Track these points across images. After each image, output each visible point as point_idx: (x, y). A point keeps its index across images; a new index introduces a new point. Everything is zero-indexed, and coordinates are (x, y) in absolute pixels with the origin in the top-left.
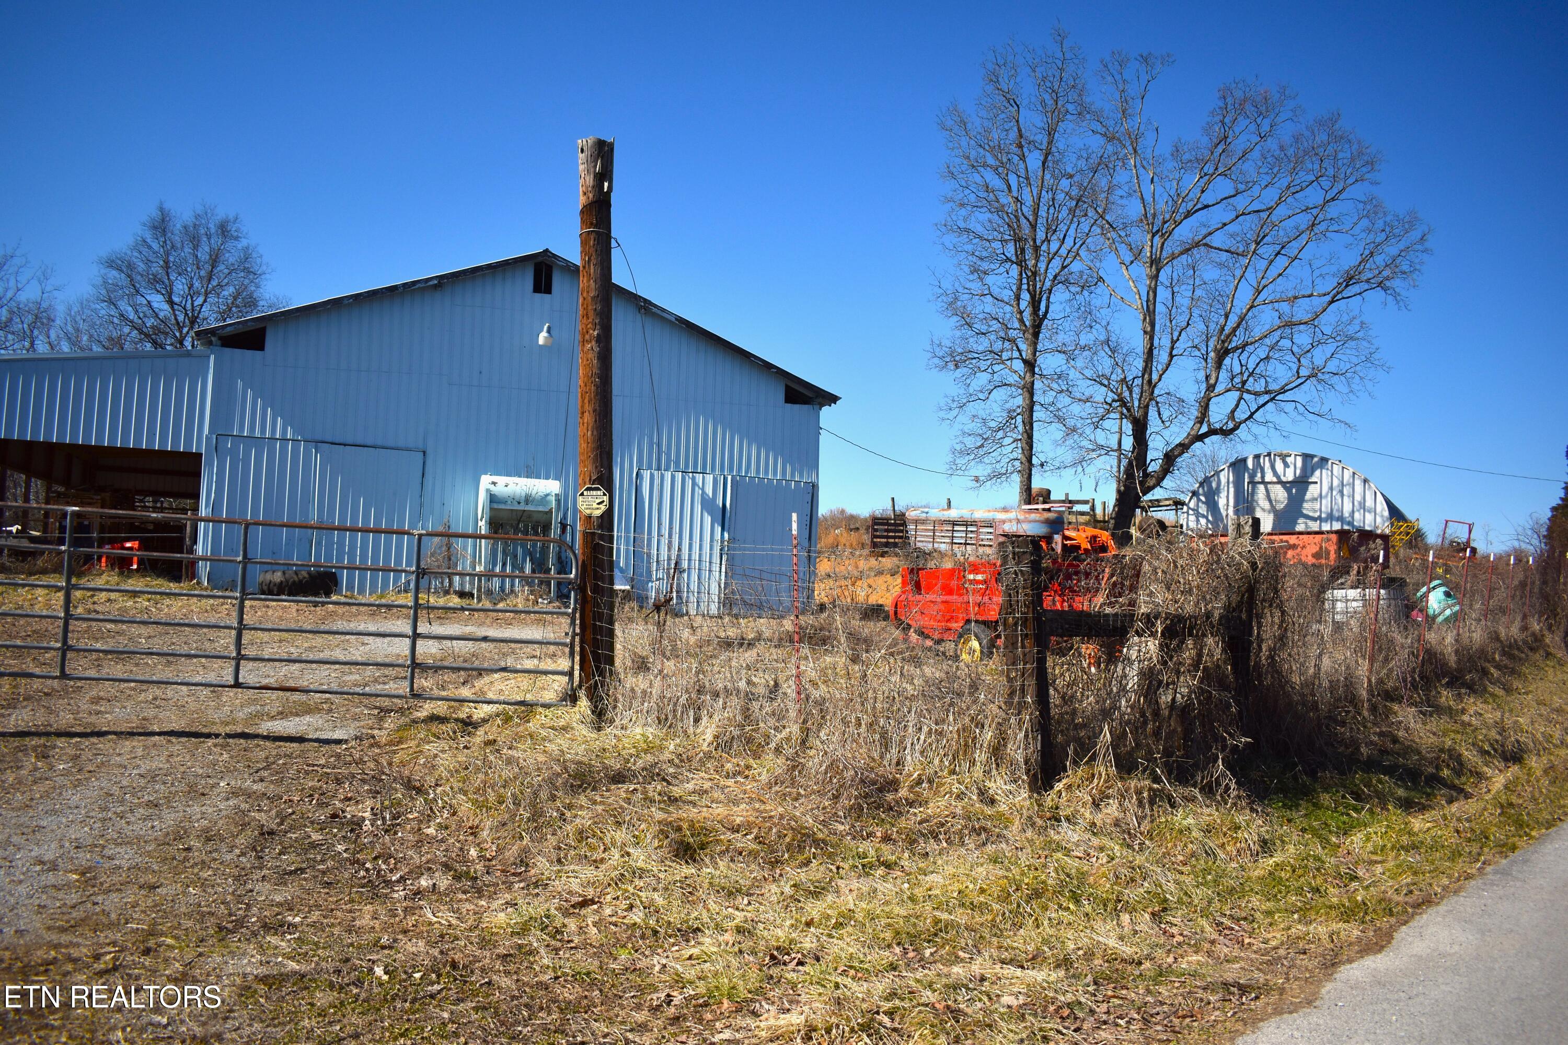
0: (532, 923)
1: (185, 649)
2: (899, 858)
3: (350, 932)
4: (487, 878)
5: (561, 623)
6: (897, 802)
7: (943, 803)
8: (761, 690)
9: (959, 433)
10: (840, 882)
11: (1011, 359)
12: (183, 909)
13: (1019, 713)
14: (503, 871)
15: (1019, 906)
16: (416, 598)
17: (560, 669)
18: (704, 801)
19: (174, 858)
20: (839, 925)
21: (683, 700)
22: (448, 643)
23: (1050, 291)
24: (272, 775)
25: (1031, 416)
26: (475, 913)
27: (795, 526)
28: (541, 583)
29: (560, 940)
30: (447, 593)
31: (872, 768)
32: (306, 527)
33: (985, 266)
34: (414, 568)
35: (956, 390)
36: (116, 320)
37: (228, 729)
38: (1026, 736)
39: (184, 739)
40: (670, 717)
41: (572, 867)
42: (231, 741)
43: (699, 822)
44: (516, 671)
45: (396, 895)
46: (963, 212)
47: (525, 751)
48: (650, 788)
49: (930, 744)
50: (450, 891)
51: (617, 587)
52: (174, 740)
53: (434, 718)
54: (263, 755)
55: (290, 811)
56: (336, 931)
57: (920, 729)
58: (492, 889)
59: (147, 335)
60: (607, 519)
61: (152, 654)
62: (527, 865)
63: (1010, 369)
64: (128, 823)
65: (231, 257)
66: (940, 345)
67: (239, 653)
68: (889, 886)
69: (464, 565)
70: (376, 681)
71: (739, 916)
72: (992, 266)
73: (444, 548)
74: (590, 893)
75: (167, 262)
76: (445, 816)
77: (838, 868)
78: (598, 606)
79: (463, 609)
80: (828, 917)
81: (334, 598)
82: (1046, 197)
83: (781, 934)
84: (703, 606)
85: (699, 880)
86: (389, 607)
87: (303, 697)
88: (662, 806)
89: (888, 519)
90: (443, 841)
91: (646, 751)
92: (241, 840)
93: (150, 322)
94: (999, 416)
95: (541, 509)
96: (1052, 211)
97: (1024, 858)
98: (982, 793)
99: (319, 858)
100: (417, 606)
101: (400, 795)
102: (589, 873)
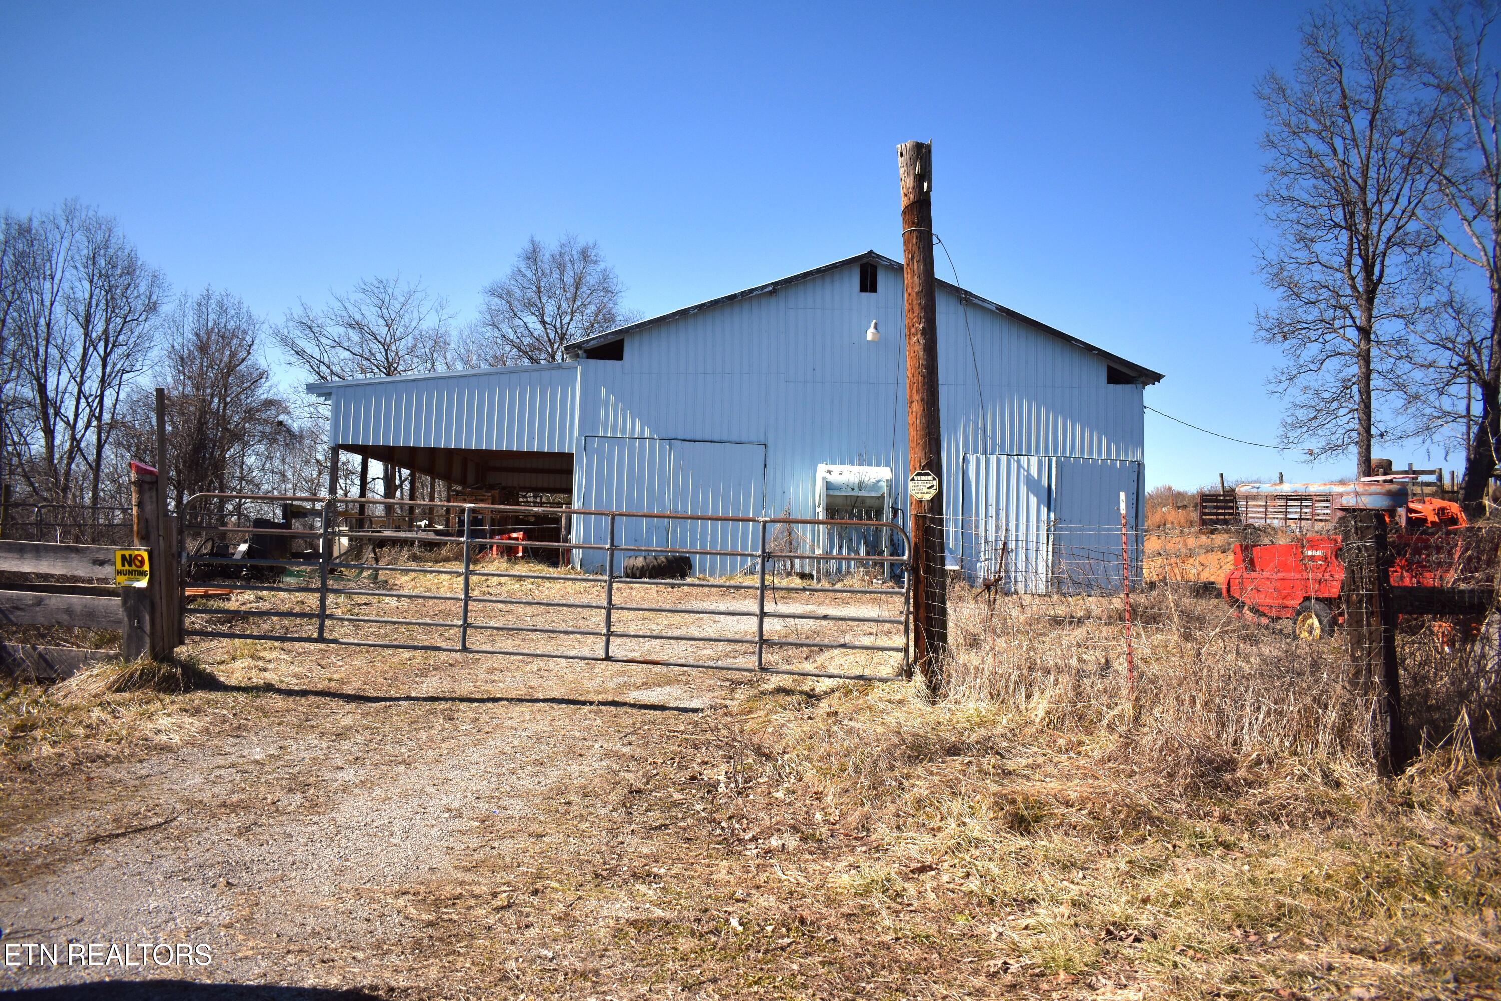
0: (874, 885)
1: (563, 627)
2: (1239, 840)
3: (708, 884)
4: (831, 841)
5: (894, 602)
6: (1235, 782)
7: (1284, 785)
8: (1093, 667)
9: (1290, 405)
10: (1176, 861)
11: (1344, 327)
12: (565, 857)
13: (1366, 694)
14: (846, 835)
15: (1369, 894)
16: (763, 580)
17: (895, 645)
18: (1037, 777)
19: (557, 811)
20: (1176, 904)
21: (1014, 676)
22: (791, 621)
23: (1384, 254)
24: (639, 739)
25: (1368, 385)
26: (821, 874)
27: (1123, 506)
28: (875, 564)
29: (900, 904)
30: (789, 574)
31: (1208, 747)
32: (664, 517)
33: (1312, 233)
34: (759, 552)
35: (1286, 362)
36: (499, 341)
37: (601, 698)
38: (1374, 718)
39: (564, 706)
40: (1002, 693)
41: (910, 834)
42: (603, 708)
43: (1033, 795)
44: (855, 647)
45: (748, 853)
46: (1286, 180)
47: (864, 722)
48: (984, 760)
49: (1270, 724)
50: (798, 851)
51: (948, 567)
52: (555, 705)
53: (780, 690)
54: (630, 721)
55: (655, 772)
56: (697, 883)
57: (1259, 708)
58: (836, 851)
59: (525, 353)
60: (936, 503)
61: (536, 630)
62: (868, 830)
63: (1344, 337)
64: (519, 778)
65: (592, 280)
66: (1266, 317)
67: (609, 630)
68: (1228, 867)
69: (805, 548)
70: (727, 655)
71: (1075, 890)
72: (1320, 233)
73: (785, 533)
74: (928, 860)
75: (539, 288)
76: (792, 781)
77: (1174, 846)
78: (931, 586)
79: (804, 589)
80: (1165, 896)
81: (689, 580)
82: (1375, 157)
83: (1117, 910)
84: (1031, 585)
85: (1033, 852)
86: (738, 588)
87: (664, 669)
88: (996, 778)
89: (1217, 496)
90: (790, 804)
91: (979, 725)
92: (613, 797)
93: (527, 341)
94: (1334, 386)
95: (873, 494)
96: (1382, 170)
97: (1374, 845)
98: (1327, 775)
99: (680, 816)
100: (763, 587)
101: (751, 761)
102: (926, 840)
